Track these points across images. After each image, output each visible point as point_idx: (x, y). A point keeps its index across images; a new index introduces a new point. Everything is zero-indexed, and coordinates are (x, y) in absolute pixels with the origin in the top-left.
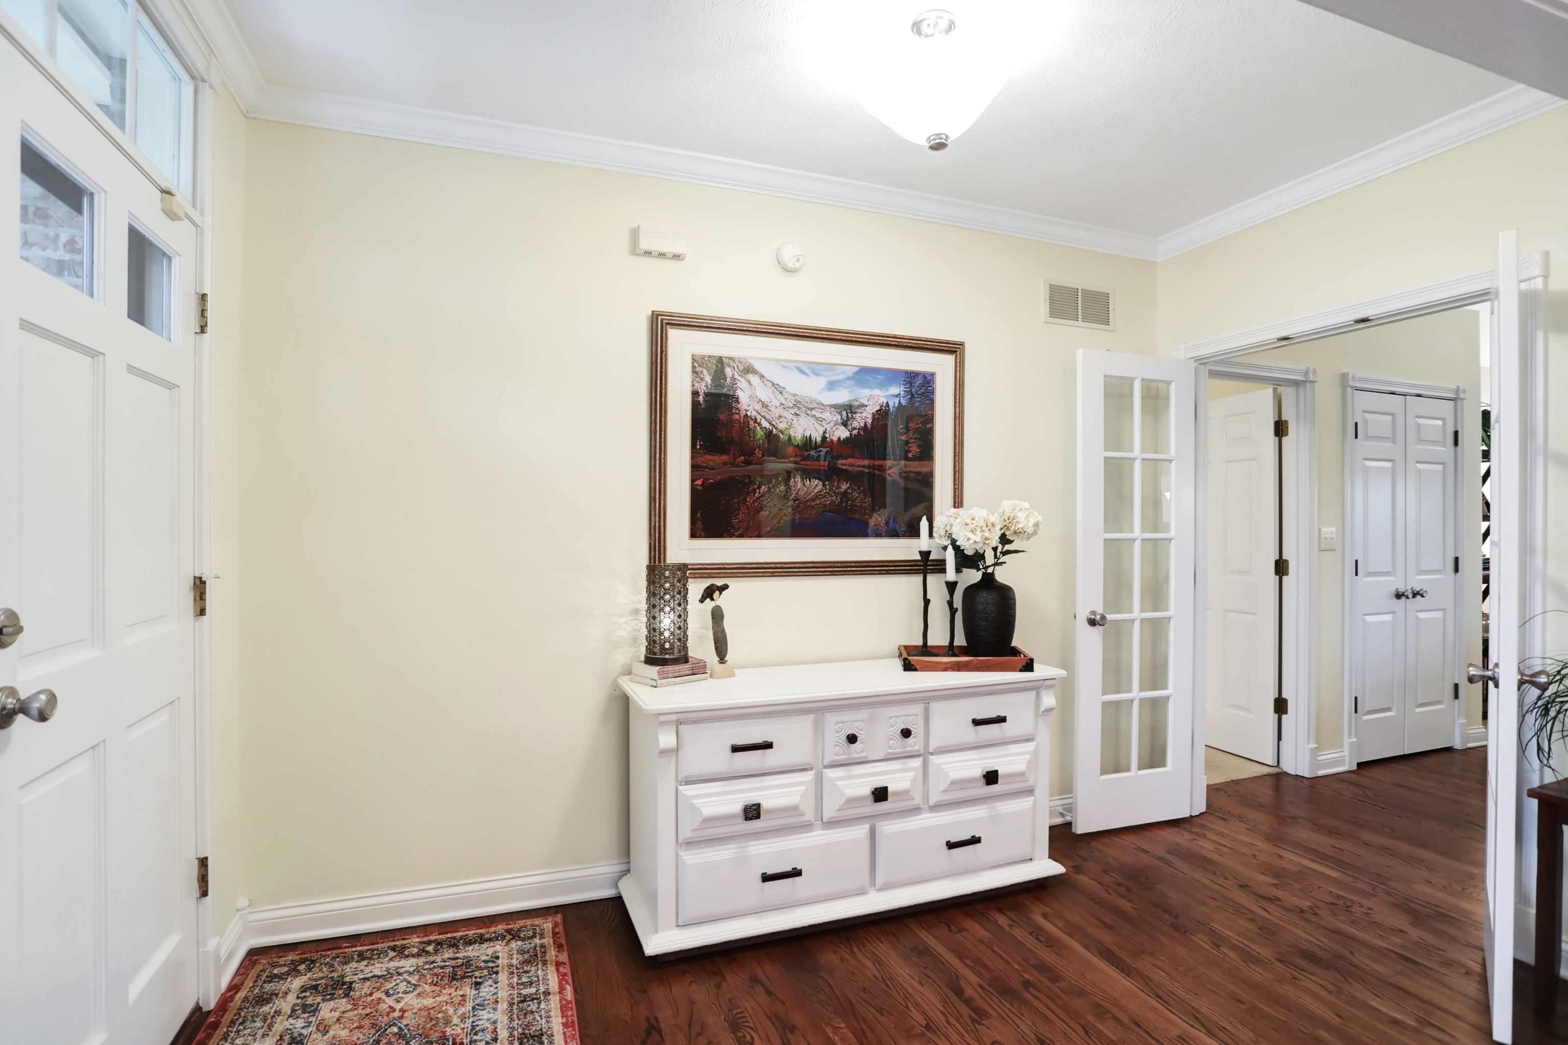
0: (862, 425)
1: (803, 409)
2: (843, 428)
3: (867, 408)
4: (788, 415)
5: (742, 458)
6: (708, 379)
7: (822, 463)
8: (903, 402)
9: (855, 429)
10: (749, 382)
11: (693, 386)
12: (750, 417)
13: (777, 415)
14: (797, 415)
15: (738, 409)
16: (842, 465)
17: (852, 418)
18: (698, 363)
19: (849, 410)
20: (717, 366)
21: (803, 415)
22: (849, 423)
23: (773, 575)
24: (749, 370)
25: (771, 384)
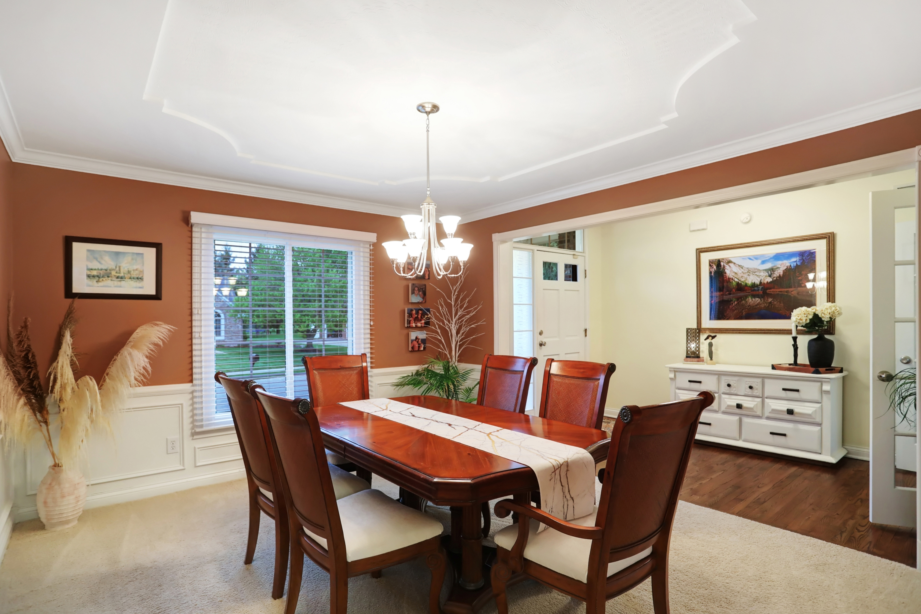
0: (778, 275)
1: (751, 273)
2: (769, 278)
3: (780, 269)
4: (746, 276)
5: (728, 293)
6: (715, 267)
7: (760, 292)
8: (799, 264)
9: (775, 277)
10: (730, 266)
11: (710, 270)
12: (731, 278)
13: (741, 276)
14: (749, 275)
15: (726, 276)
16: (769, 292)
17: (773, 273)
18: (711, 263)
19: (772, 270)
20: (718, 262)
21: (751, 275)
22: (772, 275)
23: (740, 333)
24: (729, 262)
25: (738, 266)
